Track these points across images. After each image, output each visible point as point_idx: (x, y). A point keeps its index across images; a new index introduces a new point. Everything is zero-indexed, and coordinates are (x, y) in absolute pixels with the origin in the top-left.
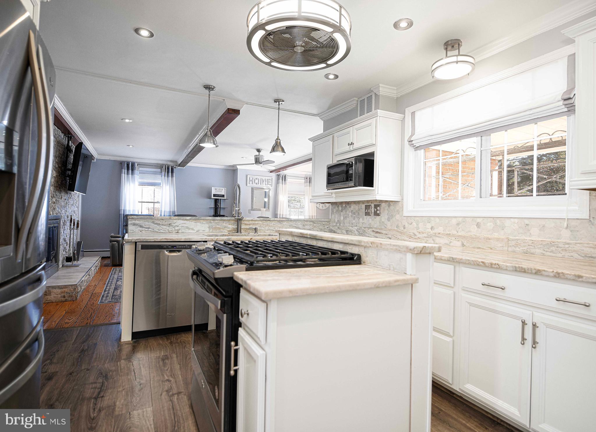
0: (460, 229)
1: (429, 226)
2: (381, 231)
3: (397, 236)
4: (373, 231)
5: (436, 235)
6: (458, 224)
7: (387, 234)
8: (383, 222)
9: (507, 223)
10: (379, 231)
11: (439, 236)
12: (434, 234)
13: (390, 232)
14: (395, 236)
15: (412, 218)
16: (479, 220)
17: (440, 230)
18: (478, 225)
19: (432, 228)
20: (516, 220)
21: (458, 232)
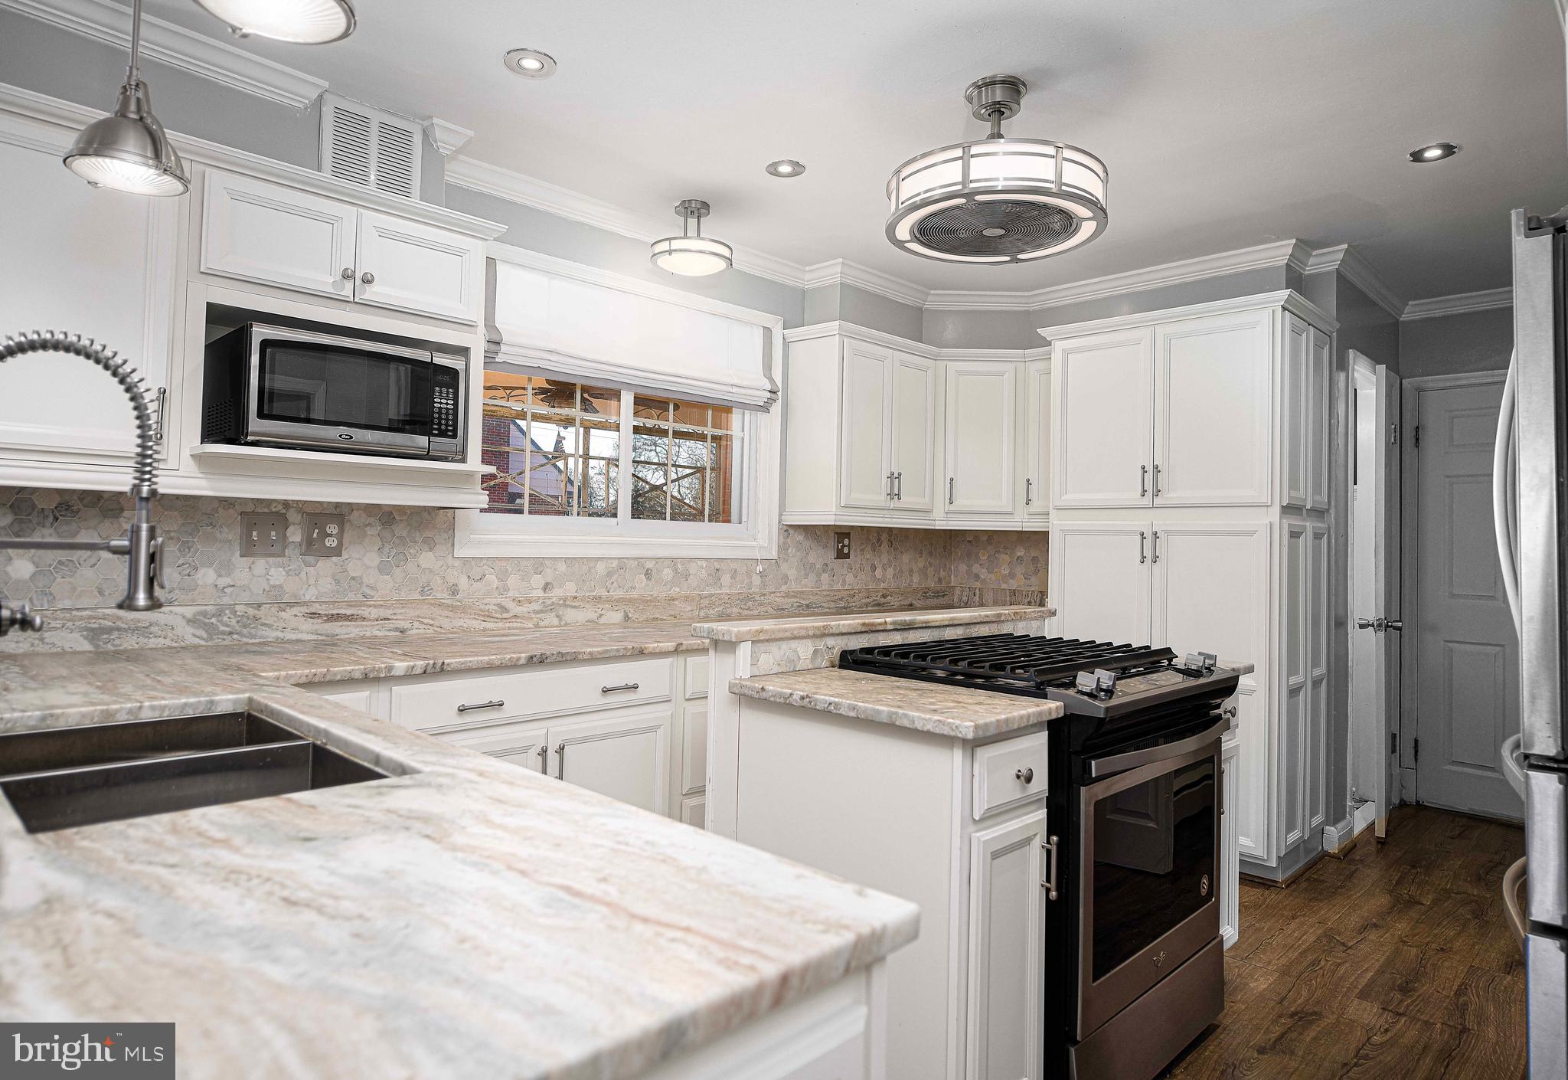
0: (614, 584)
1: (538, 581)
2: (360, 612)
3: (433, 619)
4: (313, 615)
5: (567, 603)
6: (609, 574)
7: (389, 619)
8: (353, 578)
9: (693, 568)
10: (349, 612)
11: (575, 604)
12: (561, 602)
13: (403, 611)
14: (426, 621)
15: (484, 561)
16: (649, 565)
17: (570, 589)
18: (648, 574)
19: (546, 587)
20: (704, 564)
21: (608, 592)
